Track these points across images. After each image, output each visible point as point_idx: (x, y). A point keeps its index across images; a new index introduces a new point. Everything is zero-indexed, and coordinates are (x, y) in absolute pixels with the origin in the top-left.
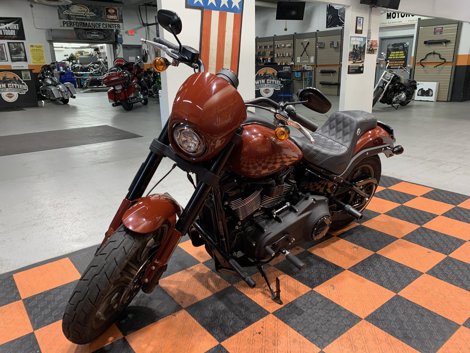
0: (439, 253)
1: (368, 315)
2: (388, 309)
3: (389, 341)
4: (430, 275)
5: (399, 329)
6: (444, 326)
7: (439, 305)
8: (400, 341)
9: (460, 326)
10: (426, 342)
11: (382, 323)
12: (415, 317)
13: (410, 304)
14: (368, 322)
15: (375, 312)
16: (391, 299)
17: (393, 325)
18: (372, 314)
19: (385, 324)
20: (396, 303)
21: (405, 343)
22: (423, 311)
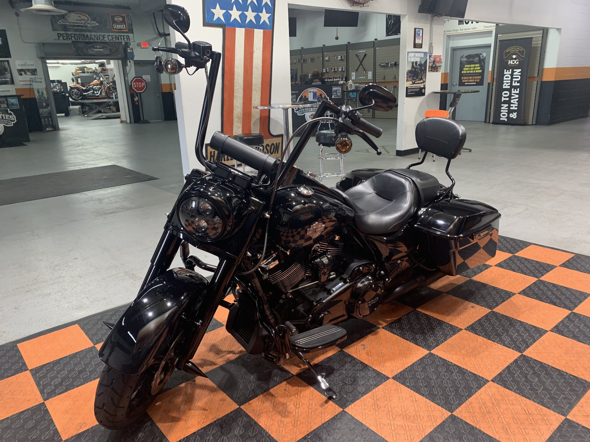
0: (483, 308)
1: (396, 374)
2: (418, 367)
3: (414, 398)
4: (469, 331)
5: (426, 386)
6: (472, 382)
7: (472, 362)
8: (424, 398)
9: (488, 381)
10: (451, 398)
11: (410, 381)
12: (444, 375)
13: (442, 362)
14: (395, 381)
15: (404, 370)
16: (423, 357)
17: (420, 383)
18: (400, 373)
19: (412, 383)
20: (427, 361)
21: (430, 400)
22: (454, 369)
